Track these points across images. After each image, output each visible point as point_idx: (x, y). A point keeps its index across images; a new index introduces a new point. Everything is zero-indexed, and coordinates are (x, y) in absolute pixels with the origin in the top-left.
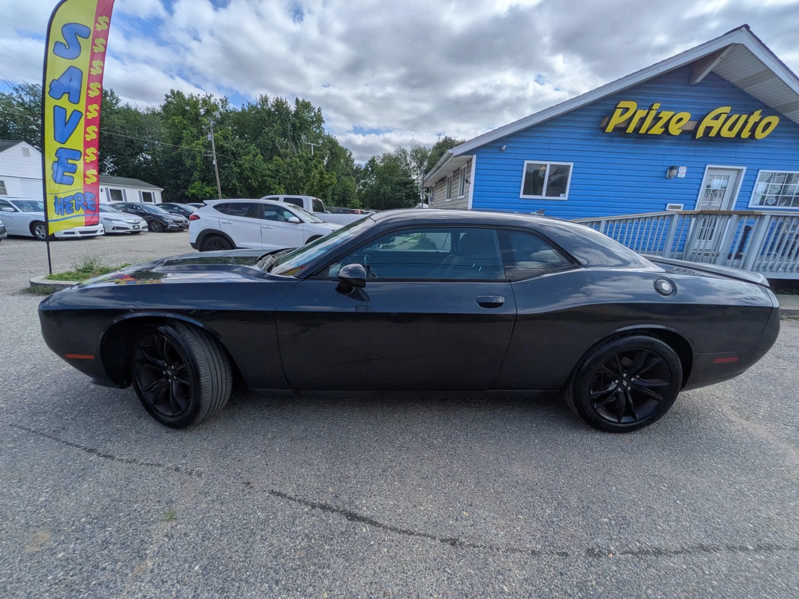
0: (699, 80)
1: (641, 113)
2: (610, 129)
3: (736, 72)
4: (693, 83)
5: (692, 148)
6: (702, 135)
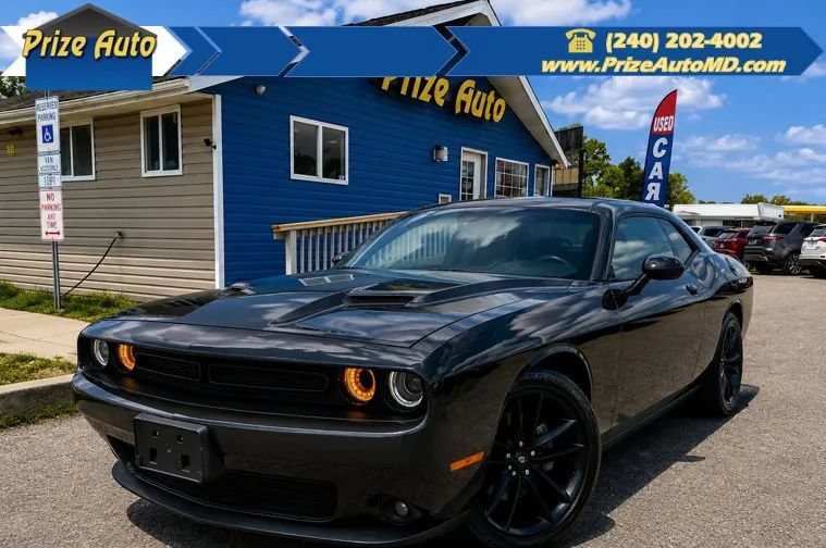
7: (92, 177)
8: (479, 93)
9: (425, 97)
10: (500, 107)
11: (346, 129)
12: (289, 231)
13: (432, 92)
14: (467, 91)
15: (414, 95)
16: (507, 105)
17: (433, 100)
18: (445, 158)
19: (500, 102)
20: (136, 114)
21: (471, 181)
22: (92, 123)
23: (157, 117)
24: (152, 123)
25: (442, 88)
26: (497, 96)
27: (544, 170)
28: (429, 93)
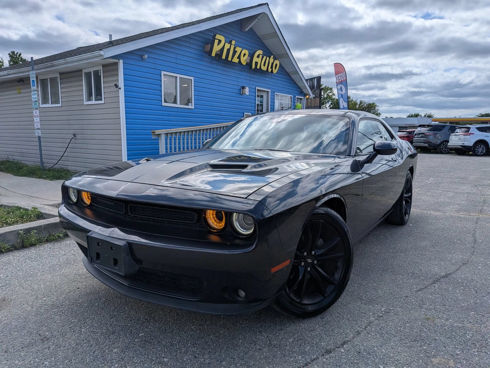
0: (247, 30)
1: (227, 46)
2: (213, 54)
3: (262, 31)
4: (244, 31)
5: (249, 75)
6: (254, 67)
7: (60, 105)
8: (265, 57)
9: (236, 60)
10: (276, 65)
11: (192, 78)
12: (161, 134)
13: (239, 57)
14: (258, 57)
15: (230, 59)
16: (280, 64)
17: (240, 61)
18: (247, 93)
19: (277, 62)
20: (81, 71)
21: (262, 105)
22: (59, 76)
23: (91, 72)
24: (88, 75)
25: (245, 55)
26: (275, 59)
27: (301, 99)
28: (238, 58)
